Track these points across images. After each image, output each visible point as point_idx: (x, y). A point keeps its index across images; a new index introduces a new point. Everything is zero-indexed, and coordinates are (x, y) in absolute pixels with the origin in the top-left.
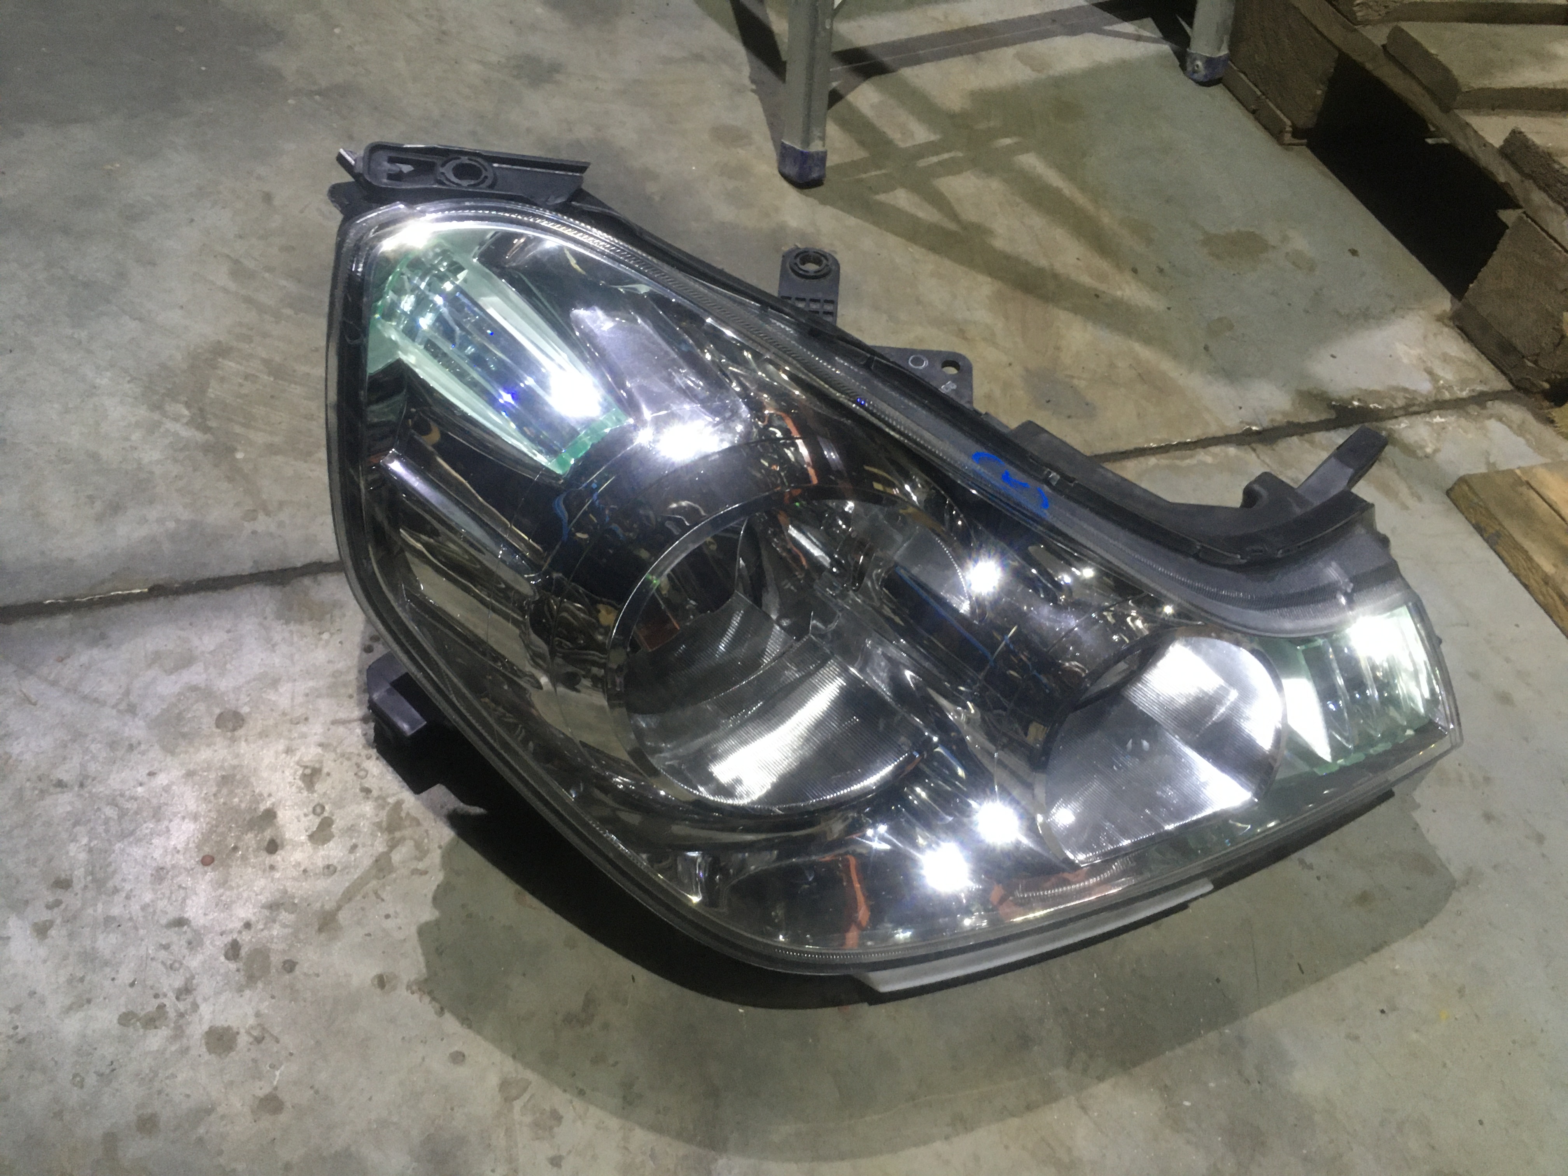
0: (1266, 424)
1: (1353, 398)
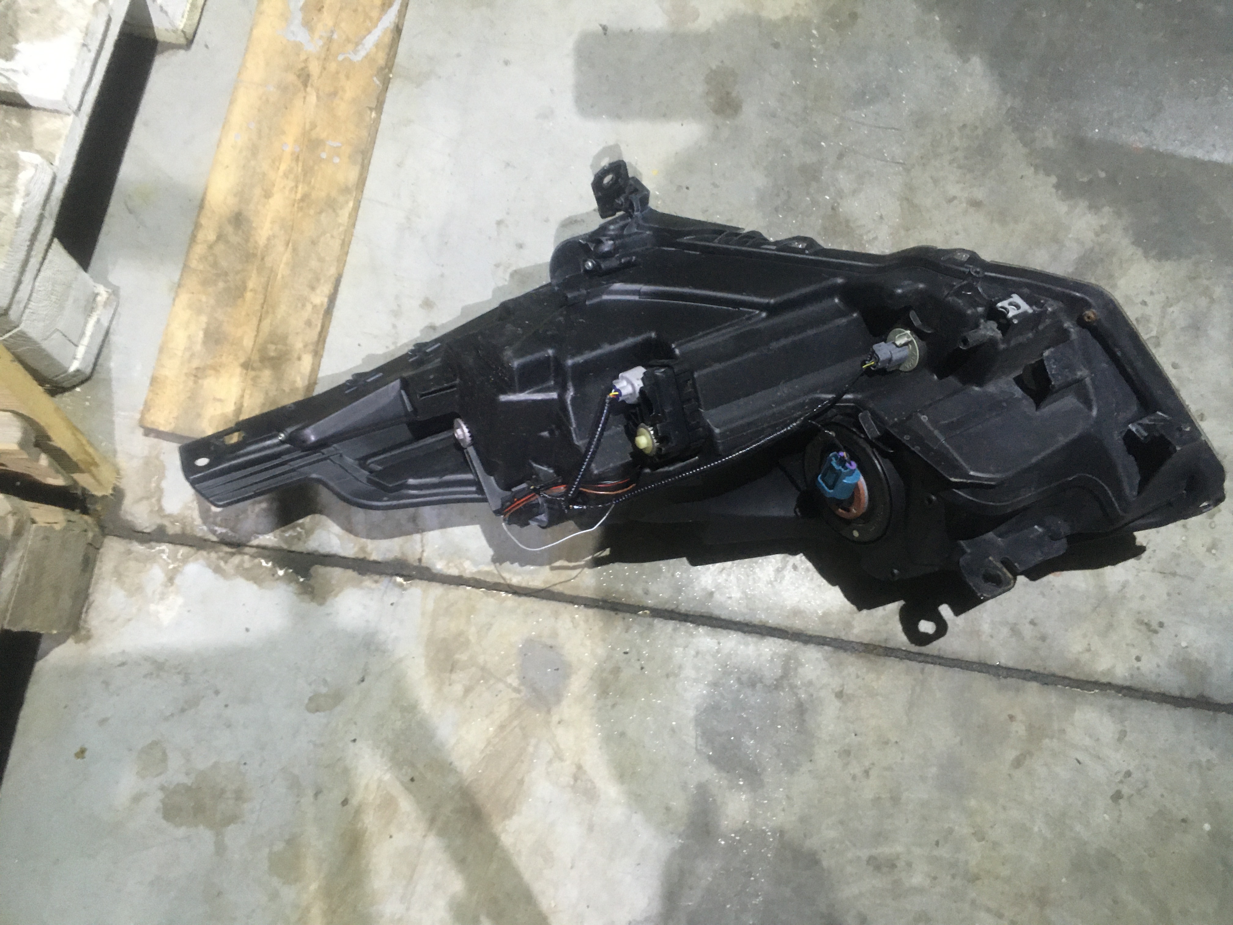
0: (385, 580)
1: (280, 578)
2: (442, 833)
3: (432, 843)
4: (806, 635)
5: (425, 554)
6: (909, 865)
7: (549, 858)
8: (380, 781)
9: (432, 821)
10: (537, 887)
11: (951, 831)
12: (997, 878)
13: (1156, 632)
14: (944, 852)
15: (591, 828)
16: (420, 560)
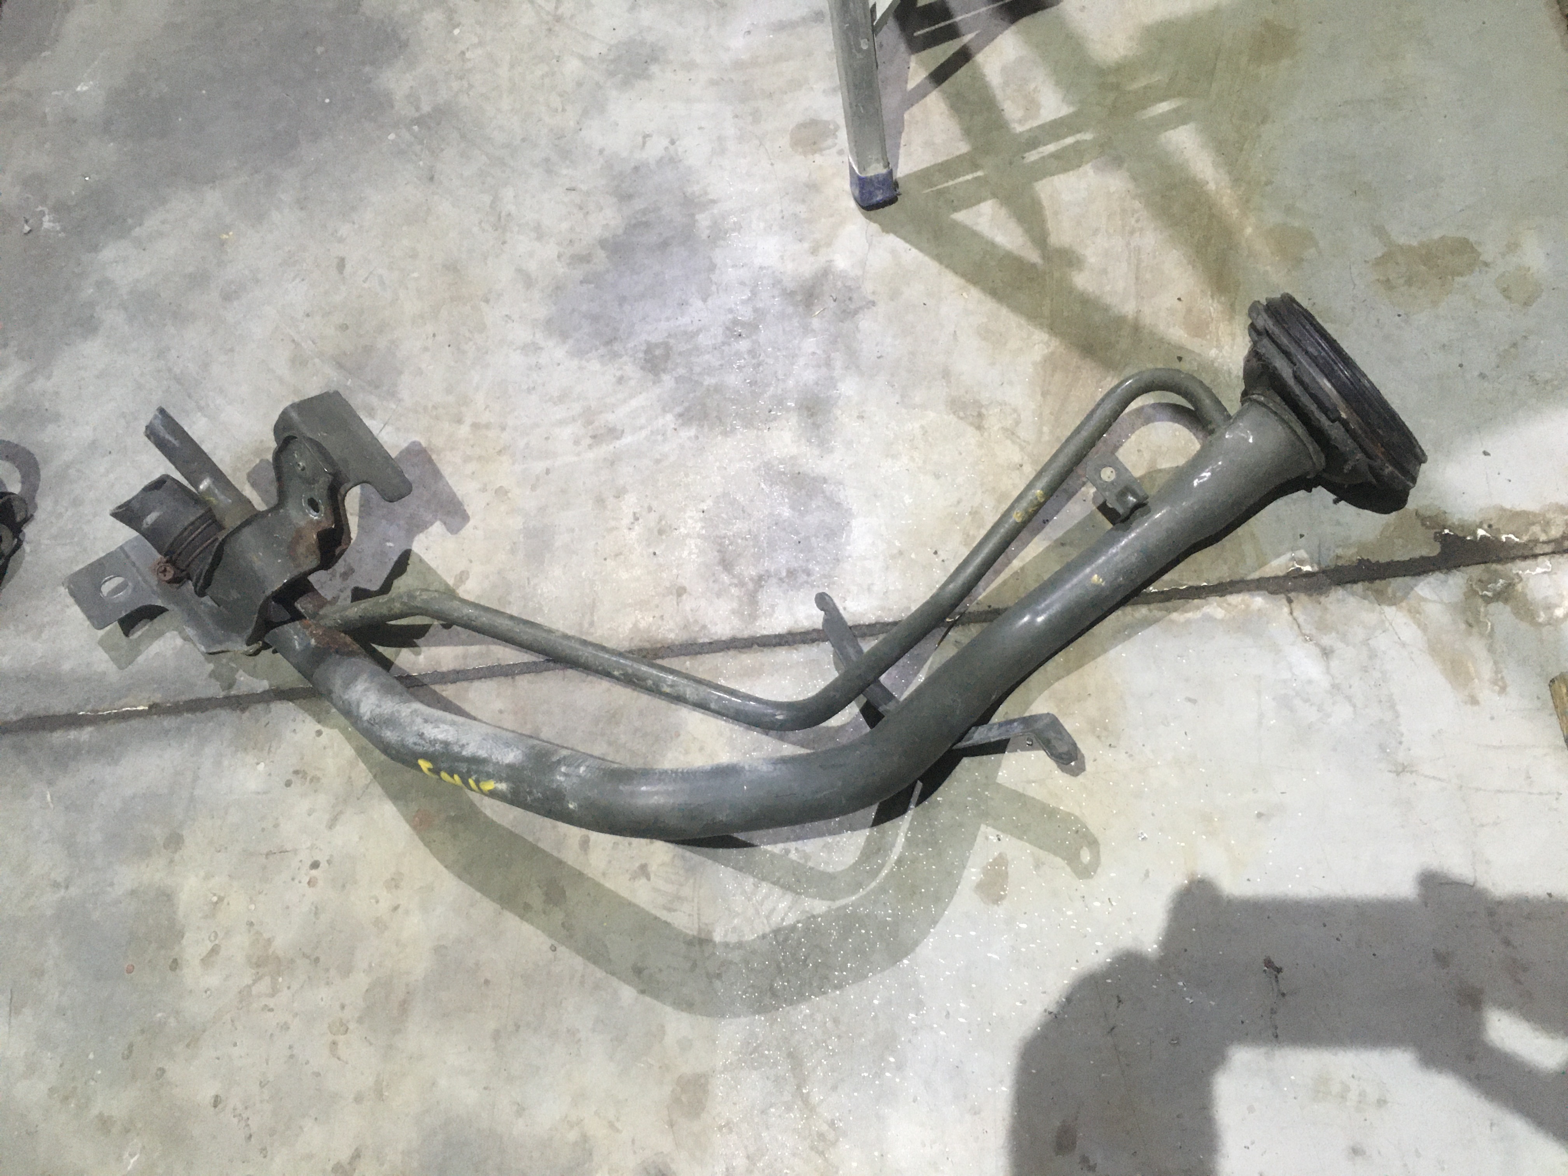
0: (1327, 562)
1: (1479, 526)
2: (1120, 321)
3: (1129, 309)
4: (736, 648)
5: (1286, 610)
6: (577, 443)
7: (985, 333)
8: (1219, 347)
9: (1136, 328)
10: (990, 304)
11: (533, 488)
12: (480, 458)
13: (296, 772)
14: (539, 467)
15: (946, 374)
16: (1290, 601)
